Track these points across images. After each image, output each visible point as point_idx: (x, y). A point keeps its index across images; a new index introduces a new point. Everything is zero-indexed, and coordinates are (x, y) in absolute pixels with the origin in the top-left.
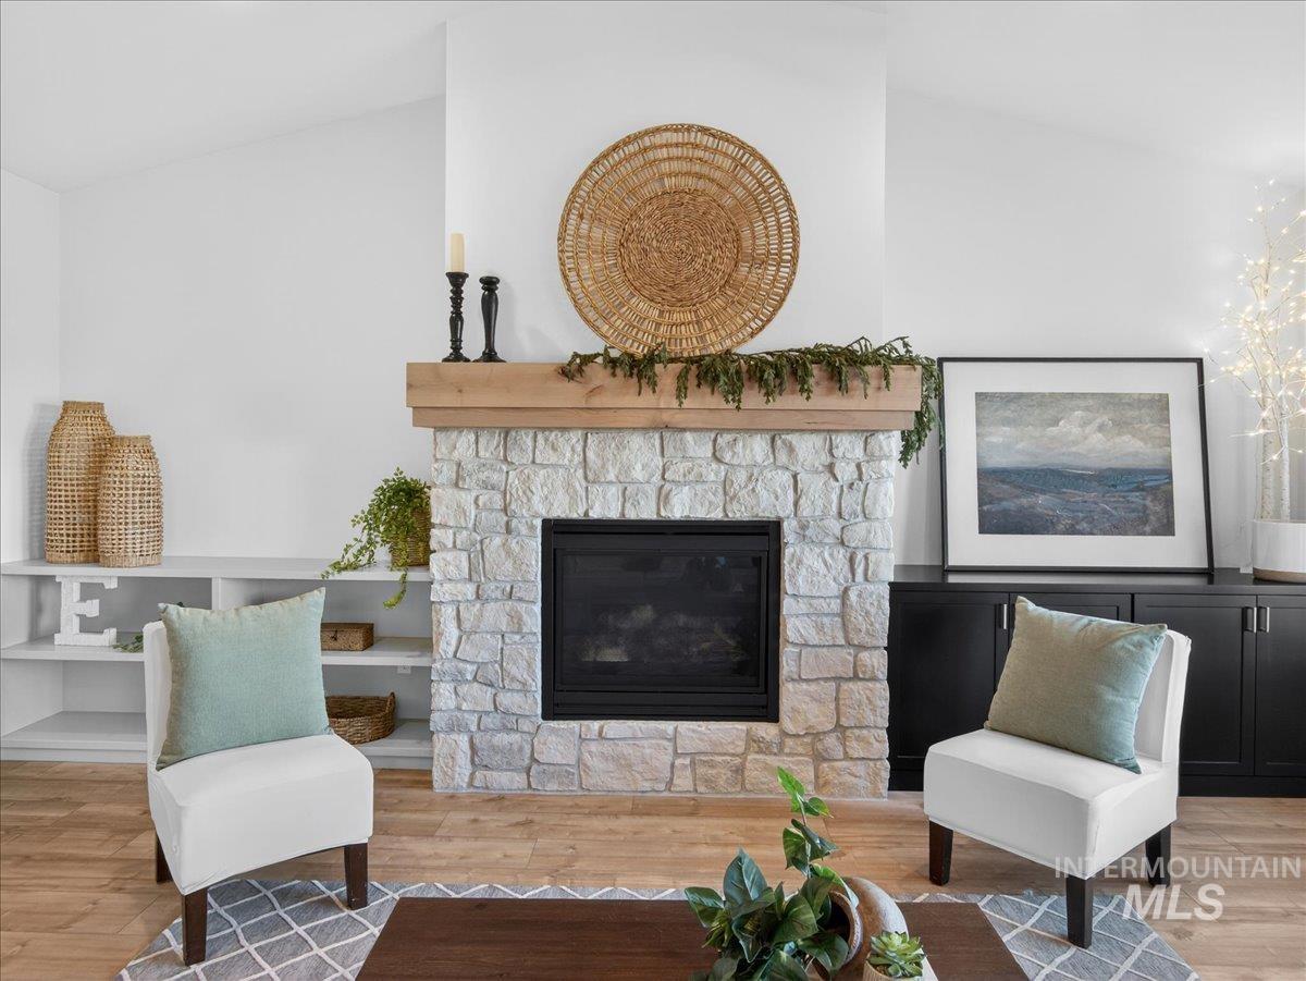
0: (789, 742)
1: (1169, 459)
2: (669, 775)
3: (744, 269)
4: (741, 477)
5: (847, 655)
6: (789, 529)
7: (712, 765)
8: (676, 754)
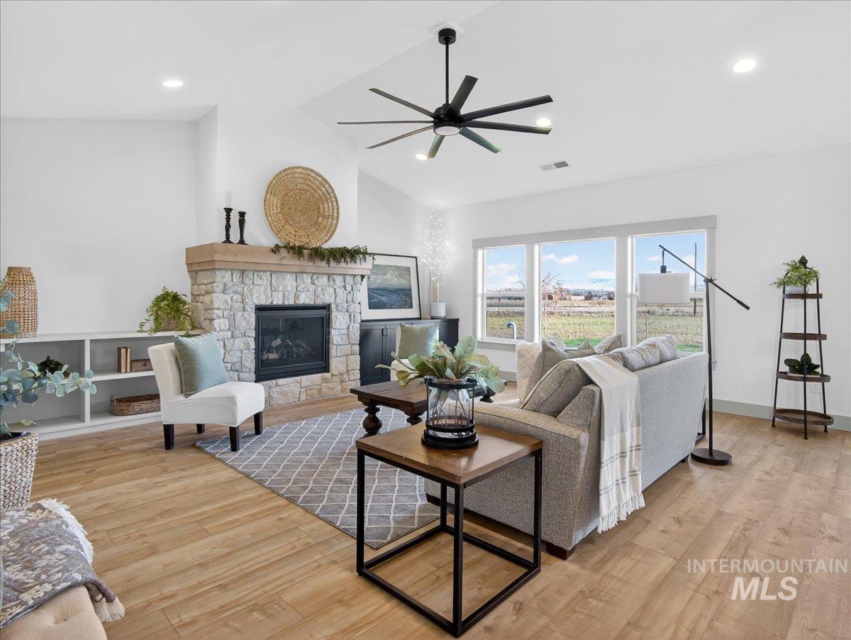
0: (334, 378)
1: (411, 286)
2: (298, 396)
3: (320, 219)
4: (319, 289)
5: (349, 347)
6: (333, 306)
7: (312, 389)
8: (301, 388)
